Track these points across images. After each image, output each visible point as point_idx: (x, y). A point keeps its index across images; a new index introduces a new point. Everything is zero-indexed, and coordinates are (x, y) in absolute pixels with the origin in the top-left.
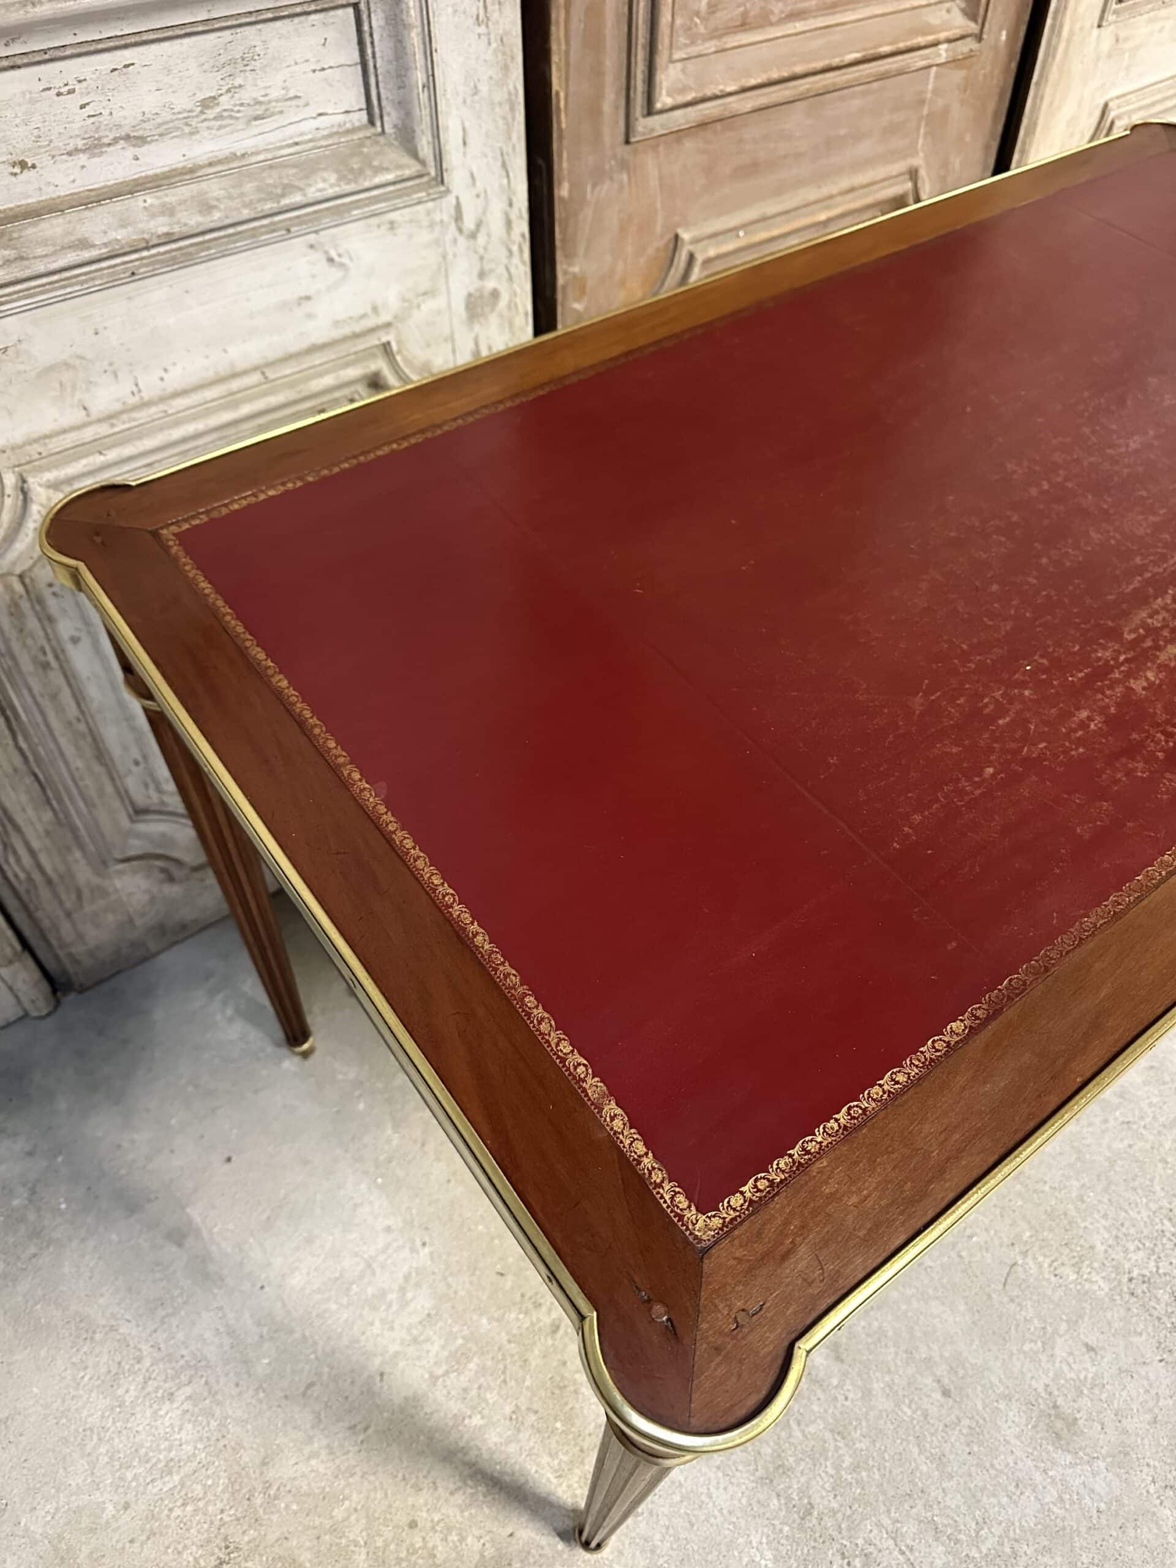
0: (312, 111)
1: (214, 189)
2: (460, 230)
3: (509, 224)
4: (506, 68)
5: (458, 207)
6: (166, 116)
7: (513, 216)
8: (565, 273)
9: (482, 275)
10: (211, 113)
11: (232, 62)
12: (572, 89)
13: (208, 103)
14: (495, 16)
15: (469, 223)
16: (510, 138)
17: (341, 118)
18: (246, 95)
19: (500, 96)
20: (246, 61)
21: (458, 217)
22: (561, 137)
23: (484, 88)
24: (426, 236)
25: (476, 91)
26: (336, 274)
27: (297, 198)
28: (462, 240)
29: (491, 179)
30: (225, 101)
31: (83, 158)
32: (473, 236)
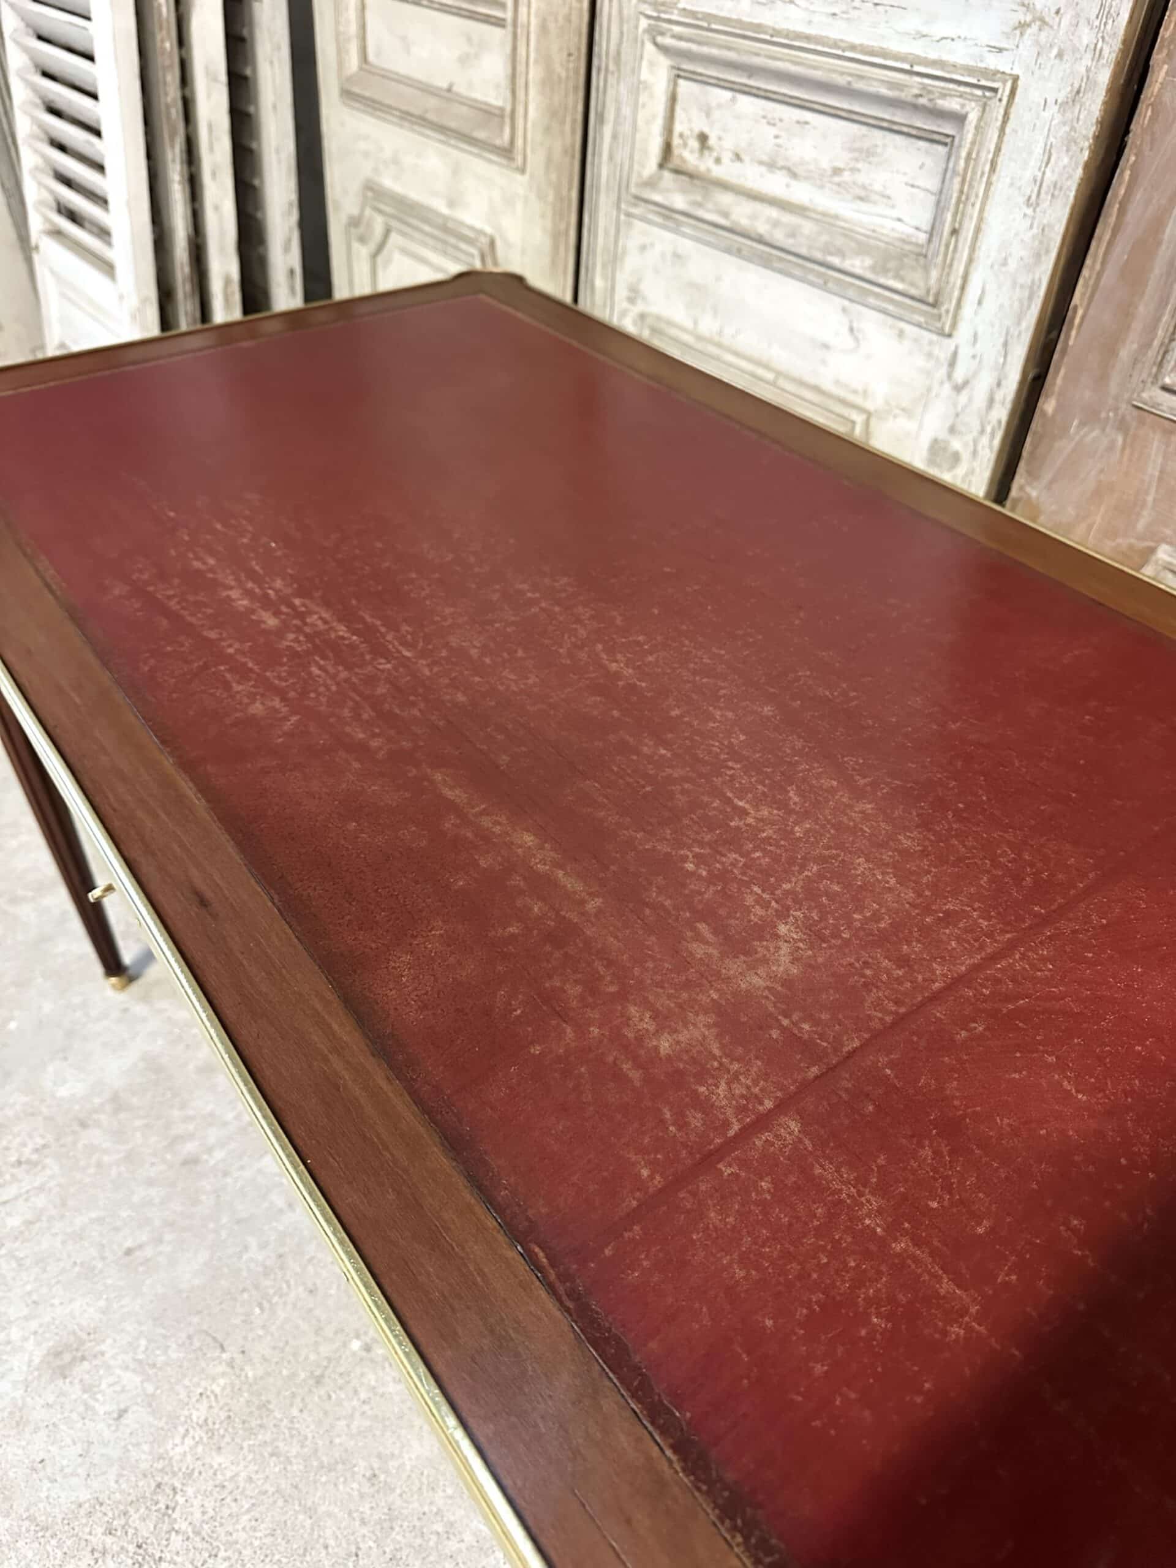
0: (895, 213)
1: (808, 227)
2: (950, 376)
3: (991, 401)
4: (1038, 256)
5: (955, 354)
6: (812, 167)
7: (999, 396)
8: (1021, 488)
9: (952, 430)
10: (836, 179)
11: (860, 150)
12: (1091, 312)
13: (837, 171)
14: (1045, 204)
15: (959, 375)
16: (1019, 324)
17: (912, 231)
18: (861, 178)
19: (1025, 279)
20: (868, 154)
21: (952, 363)
22: (1064, 352)
23: (1013, 264)
24: (921, 362)
25: (1005, 263)
26: (850, 342)
27: (835, 261)
28: (947, 386)
29: (990, 348)
30: (846, 176)
31: (763, 169)
32: (958, 389)
